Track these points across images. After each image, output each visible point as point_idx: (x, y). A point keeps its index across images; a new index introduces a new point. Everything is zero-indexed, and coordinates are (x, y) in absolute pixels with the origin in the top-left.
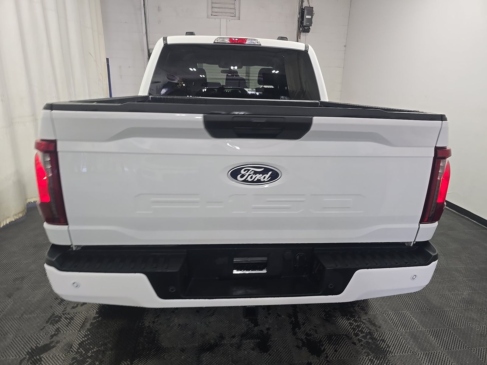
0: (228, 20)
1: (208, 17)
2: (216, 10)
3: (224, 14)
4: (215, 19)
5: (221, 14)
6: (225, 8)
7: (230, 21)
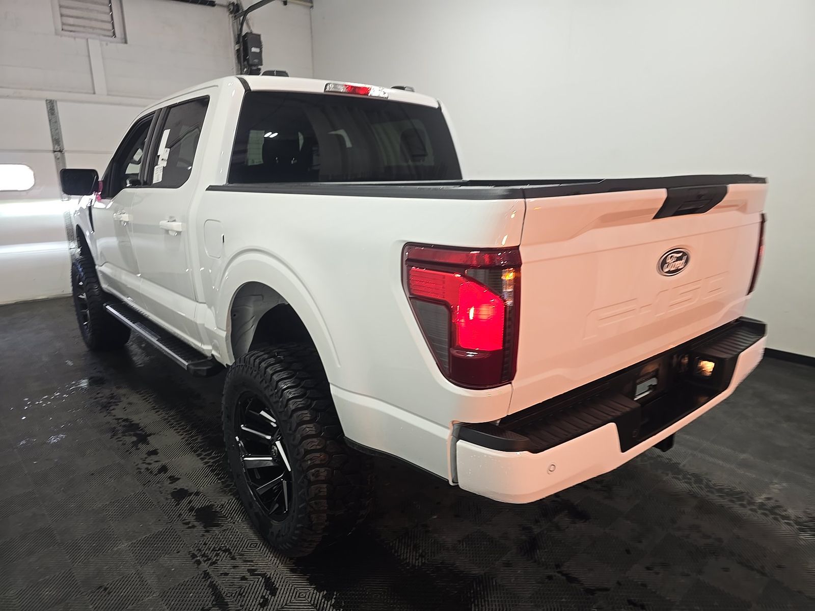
0: (104, 43)
1: (56, 34)
2: (71, 21)
3: (91, 30)
4: (75, 38)
5: (81, 29)
6: (90, 19)
7: (107, 44)
